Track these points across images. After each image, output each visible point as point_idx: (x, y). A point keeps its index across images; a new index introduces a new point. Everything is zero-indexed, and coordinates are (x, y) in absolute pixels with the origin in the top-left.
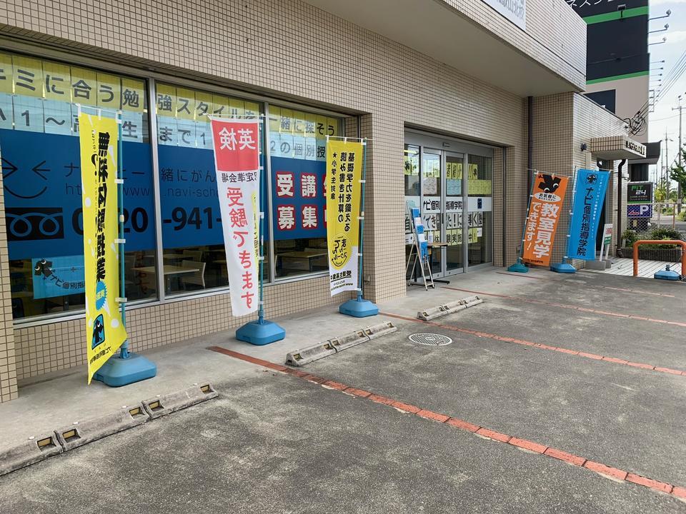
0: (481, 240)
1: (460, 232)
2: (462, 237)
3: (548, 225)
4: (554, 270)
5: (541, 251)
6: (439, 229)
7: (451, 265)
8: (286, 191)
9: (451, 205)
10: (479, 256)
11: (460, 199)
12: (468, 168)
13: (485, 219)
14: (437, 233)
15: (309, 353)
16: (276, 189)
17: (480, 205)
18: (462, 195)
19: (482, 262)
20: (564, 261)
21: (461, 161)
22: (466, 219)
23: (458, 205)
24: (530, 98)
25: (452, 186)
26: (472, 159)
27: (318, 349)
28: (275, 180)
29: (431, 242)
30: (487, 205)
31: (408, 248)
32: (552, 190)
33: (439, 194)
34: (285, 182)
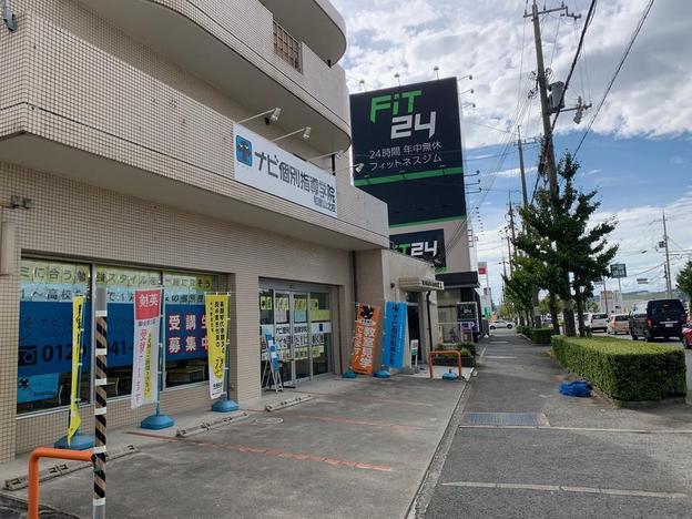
0: (324, 355)
1: (306, 349)
2: (307, 353)
3: (369, 343)
4: (375, 375)
5: (366, 363)
6: (289, 347)
7: (299, 376)
8: (175, 326)
9: (299, 329)
10: (322, 367)
11: (305, 325)
12: (312, 302)
13: (326, 338)
14: (288, 351)
15: (190, 430)
16: (168, 325)
17: (321, 329)
18: (307, 322)
19: (326, 372)
20: (382, 369)
21: (305, 297)
22: (311, 341)
23: (304, 329)
24: (354, 252)
25: (299, 315)
26: (314, 295)
27: (196, 428)
28: (168, 319)
29: (281, 358)
30: (327, 328)
31: (263, 363)
32: (370, 318)
33: (288, 322)
34: (175, 320)
